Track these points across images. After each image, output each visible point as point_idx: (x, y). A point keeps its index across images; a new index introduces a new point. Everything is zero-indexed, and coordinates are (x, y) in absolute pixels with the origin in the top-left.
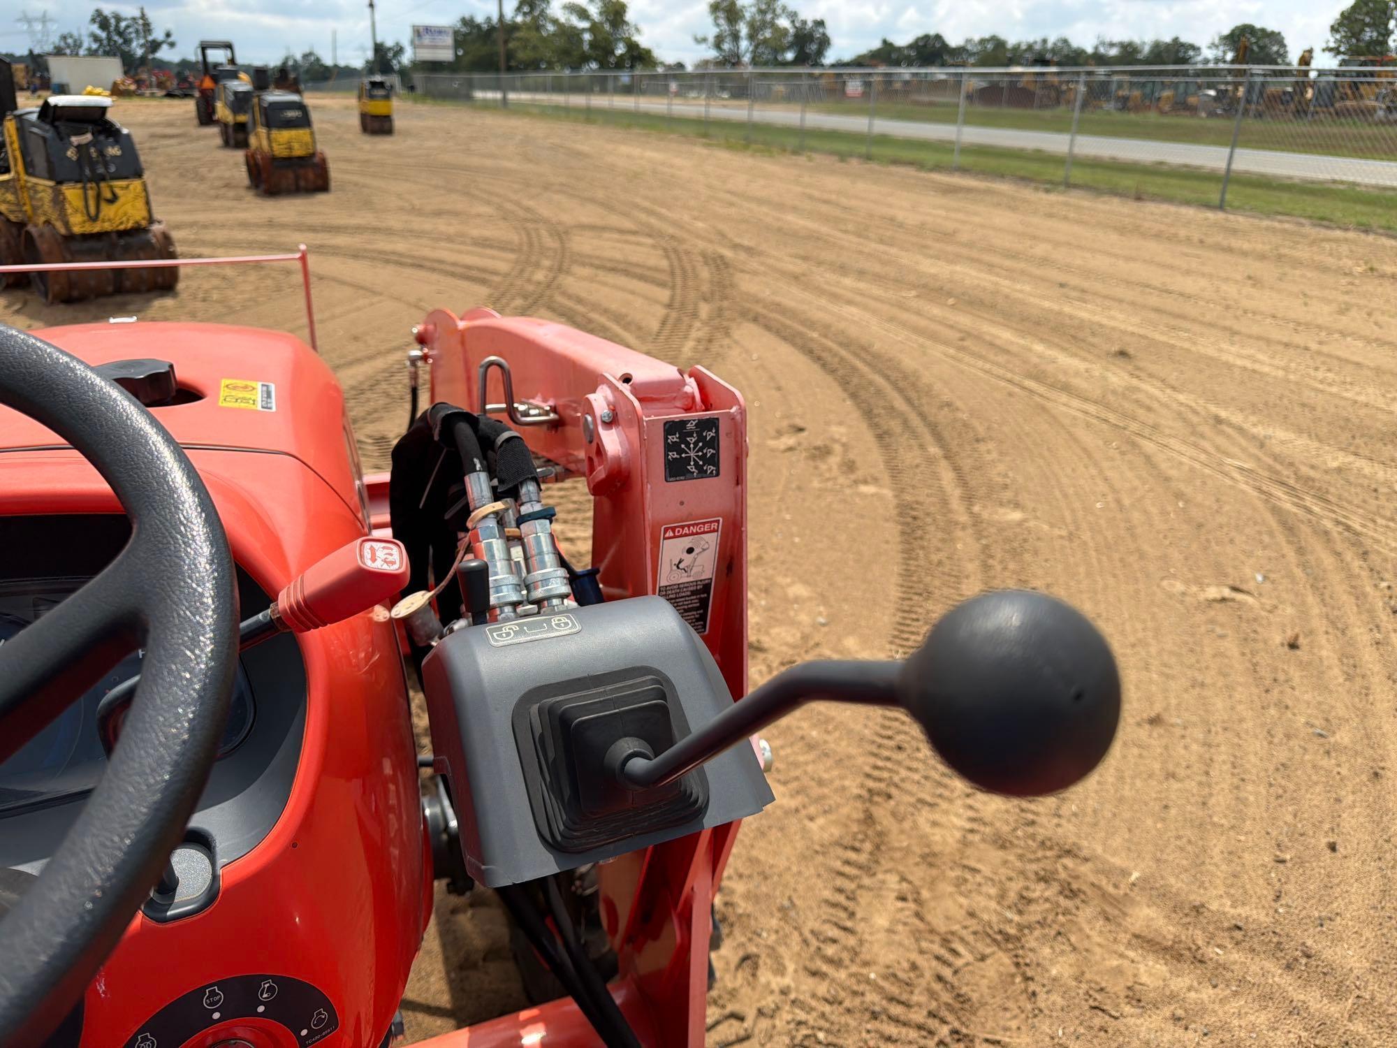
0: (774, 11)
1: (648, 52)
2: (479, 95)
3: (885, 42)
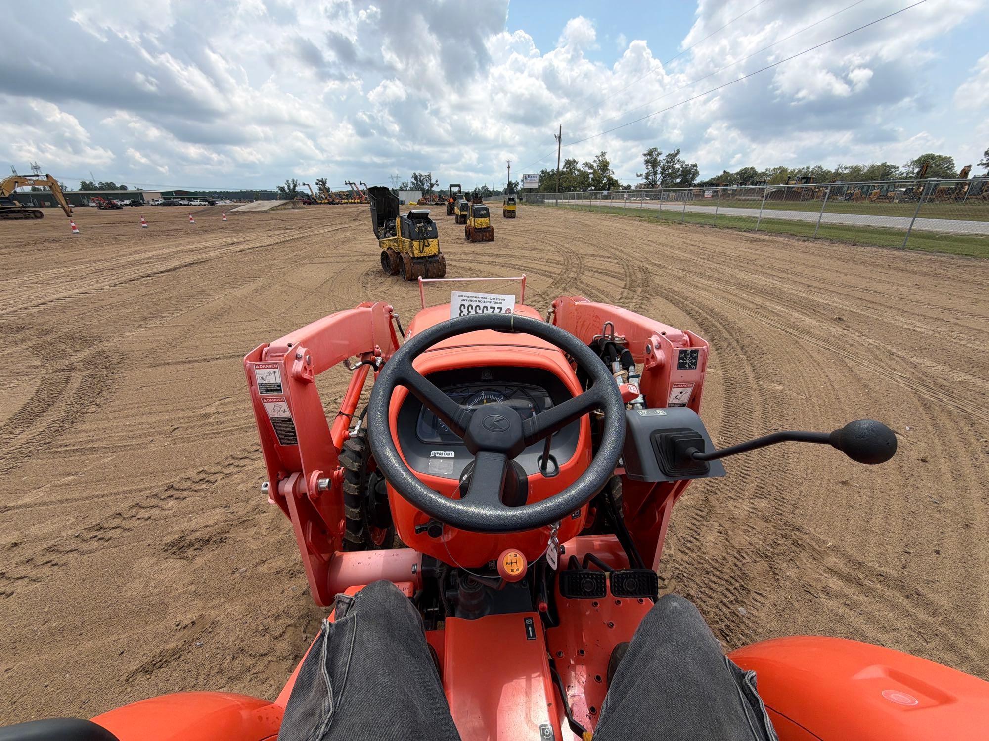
0: (674, 162)
1: (616, 181)
2: (547, 201)
3: (725, 172)
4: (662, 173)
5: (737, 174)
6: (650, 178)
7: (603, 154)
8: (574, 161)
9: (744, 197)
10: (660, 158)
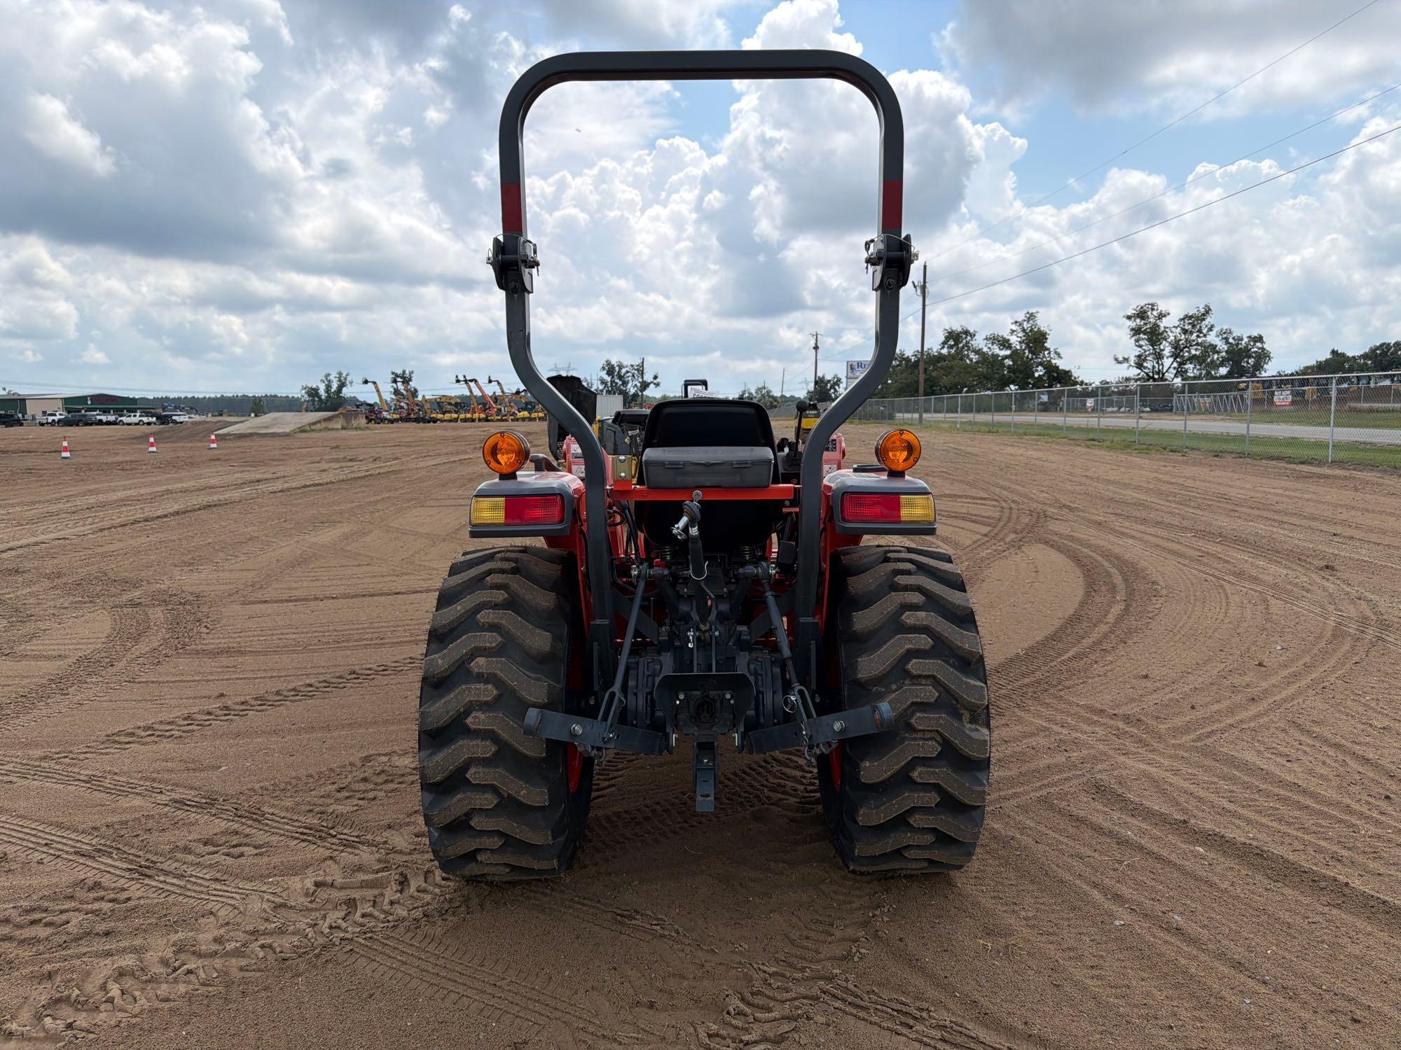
0: (1200, 331)
1: (1068, 373)
2: (900, 416)
3: (1334, 352)
4: (1175, 356)
5: (1365, 356)
6: (1148, 364)
7: (1031, 317)
8: (966, 332)
9: (1366, 405)
10: (1164, 323)
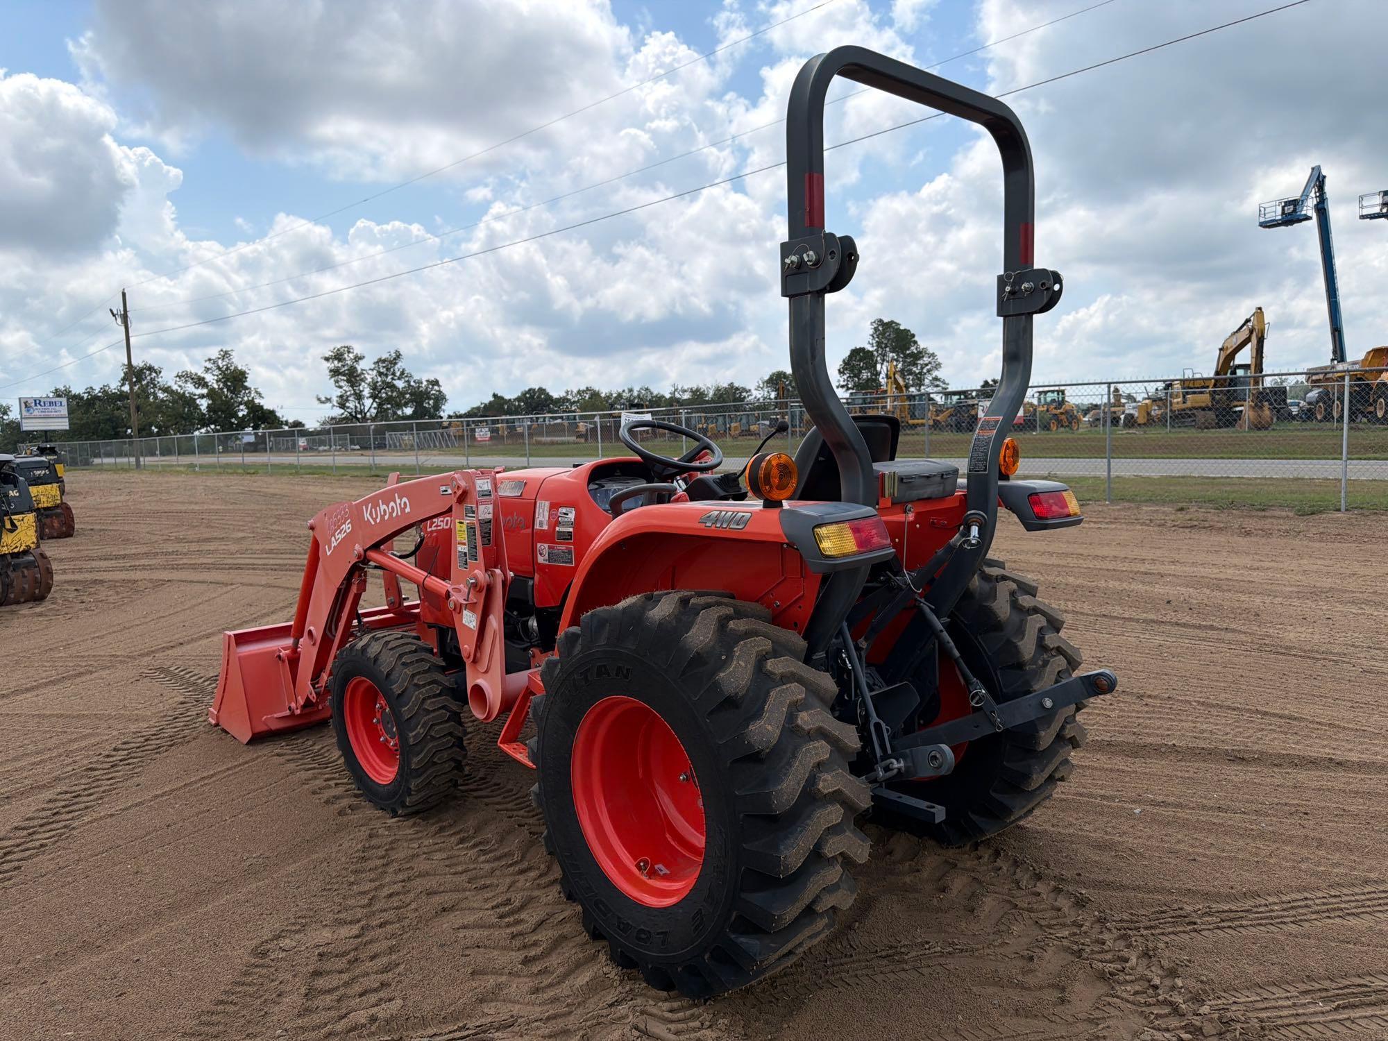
0: (394, 374)
1: (272, 413)
4: (374, 397)
6: (351, 404)
7: (226, 355)
10: (360, 366)
